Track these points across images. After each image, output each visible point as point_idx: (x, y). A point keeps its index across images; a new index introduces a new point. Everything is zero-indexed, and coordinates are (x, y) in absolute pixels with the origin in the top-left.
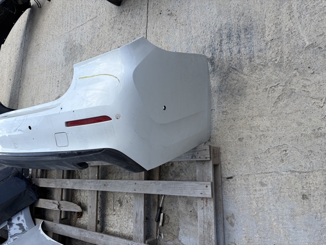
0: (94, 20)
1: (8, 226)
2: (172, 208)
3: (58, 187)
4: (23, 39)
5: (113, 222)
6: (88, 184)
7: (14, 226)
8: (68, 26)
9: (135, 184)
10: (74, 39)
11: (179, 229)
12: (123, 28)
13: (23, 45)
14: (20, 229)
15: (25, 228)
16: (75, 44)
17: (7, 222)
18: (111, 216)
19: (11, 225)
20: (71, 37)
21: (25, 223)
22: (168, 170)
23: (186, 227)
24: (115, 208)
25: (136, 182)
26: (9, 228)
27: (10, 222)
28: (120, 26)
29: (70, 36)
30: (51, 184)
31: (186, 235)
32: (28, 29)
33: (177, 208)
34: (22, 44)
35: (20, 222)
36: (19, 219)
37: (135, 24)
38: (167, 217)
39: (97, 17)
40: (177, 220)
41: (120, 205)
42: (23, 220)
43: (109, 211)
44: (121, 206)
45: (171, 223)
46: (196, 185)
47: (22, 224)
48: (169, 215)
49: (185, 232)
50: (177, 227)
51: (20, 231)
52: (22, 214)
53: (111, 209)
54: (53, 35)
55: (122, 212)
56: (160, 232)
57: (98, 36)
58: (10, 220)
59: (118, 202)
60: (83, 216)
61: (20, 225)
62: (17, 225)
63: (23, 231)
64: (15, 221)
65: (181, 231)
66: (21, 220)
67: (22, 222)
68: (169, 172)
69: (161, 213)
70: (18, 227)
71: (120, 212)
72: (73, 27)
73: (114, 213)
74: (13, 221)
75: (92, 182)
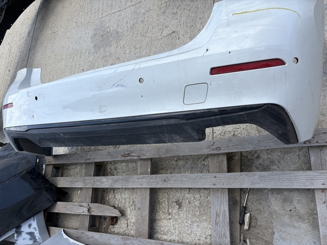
0: (137, 6)
1: (16, 235)
2: (260, 207)
3: (87, 186)
4: (32, 27)
5: (167, 228)
6: (137, 180)
7: (24, 235)
8: (98, 13)
9: (215, 177)
10: (107, 25)
11: (273, 233)
12: (179, 12)
13: (31, 34)
14: (30, 239)
15: (37, 238)
16: (108, 30)
17: (15, 229)
18: (164, 221)
19: (19, 233)
20: (104, 24)
21: (37, 231)
22: (252, 163)
23: (284, 230)
24: (170, 211)
25: (216, 174)
26: (17, 237)
27: (19, 230)
28: (176, 10)
29: (102, 22)
30: (76, 184)
31: (284, 239)
32: (40, 18)
33: (269, 207)
34: (29, 33)
35: (31, 230)
36: (30, 226)
37: (197, 7)
38: (254, 218)
39: (142, 3)
40: (269, 221)
41: (178, 206)
42: (35, 228)
43: (161, 215)
44: (180, 207)
45: (260, 226)
46: (315, 174)
47: (34, 233)
48: (257, 217)
49: (283, 237)
50: (270, 231)
51: (31, 242)
52: (34, 220)
53: (164, 212)
54: (76, 23)
55: (182, 215)
56: (244, 237)
57: (143, 21)
58: (19, 227)
59: (174, 204)
60: (119, 222)
61: (31, 234)
62: (27, 233)
63: (34, 242)
64: (25, 228)
65: (276, 235)
66: (32, 227)
67: (33, 231)
68: (254, 165)
69: (245, 213)
70: (28, 237)
71: (179, 215)
72: (105, 14)
73: (170, 217)
74: (22, 229)
75: (143, 178)
